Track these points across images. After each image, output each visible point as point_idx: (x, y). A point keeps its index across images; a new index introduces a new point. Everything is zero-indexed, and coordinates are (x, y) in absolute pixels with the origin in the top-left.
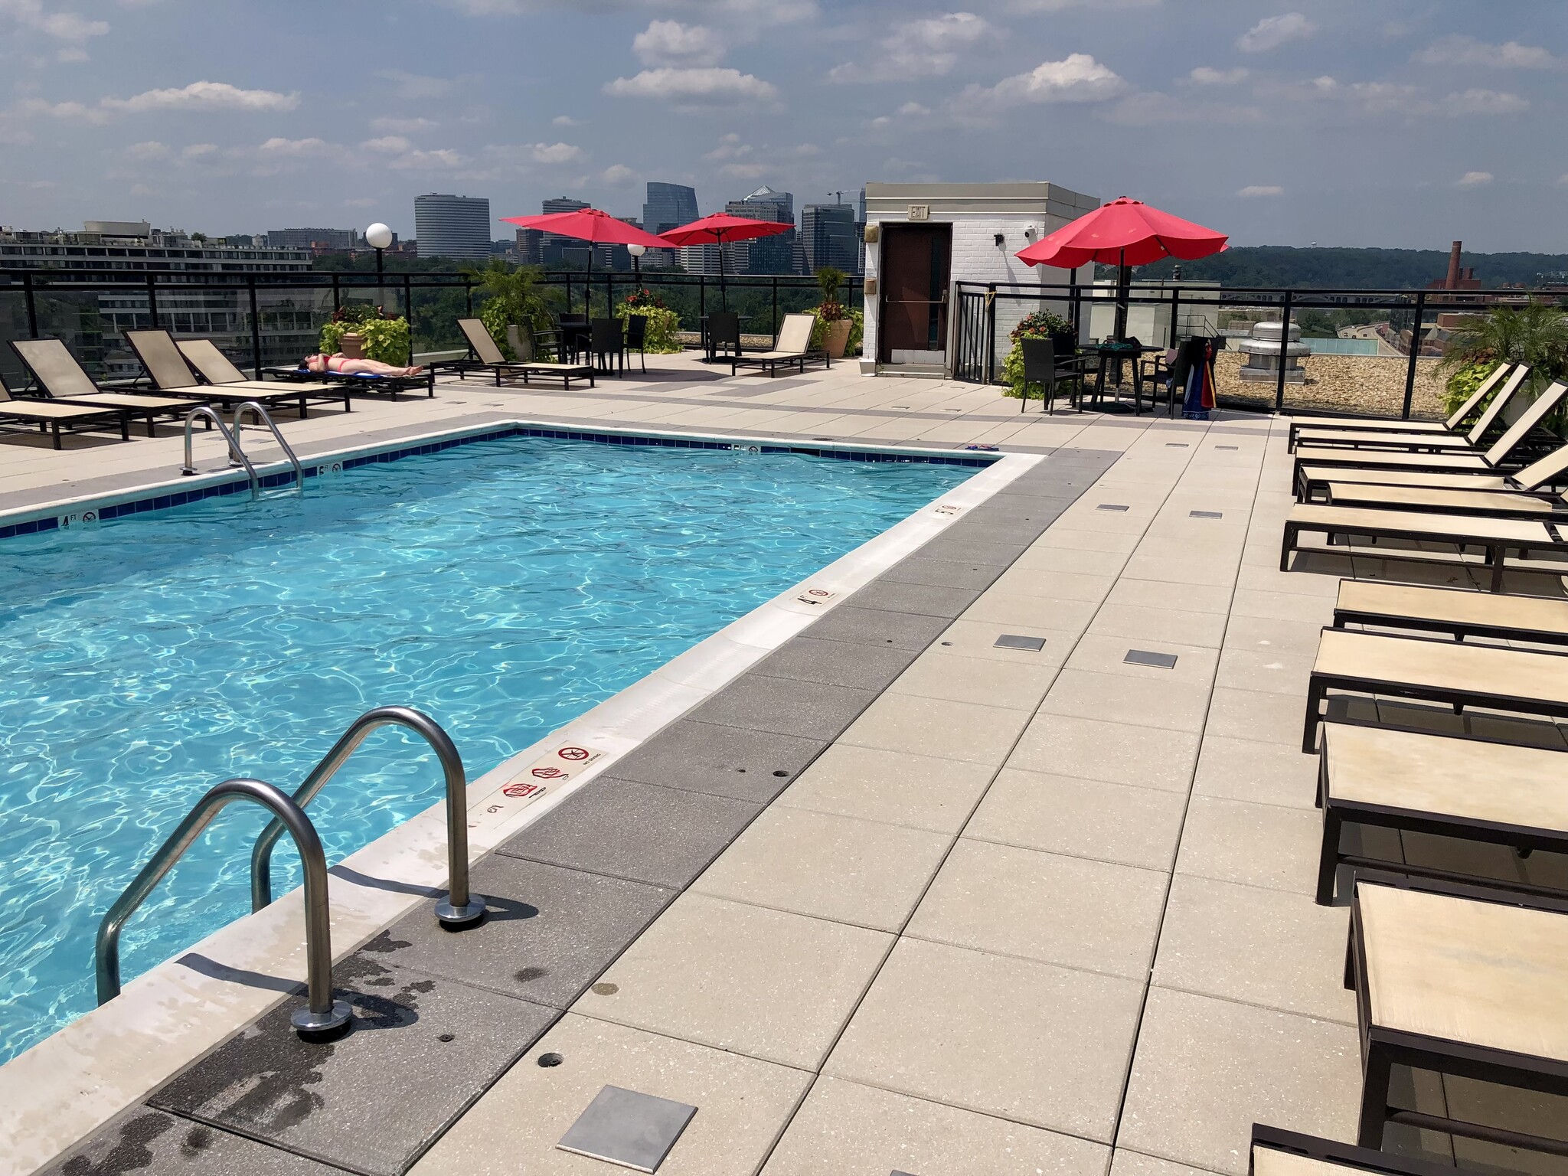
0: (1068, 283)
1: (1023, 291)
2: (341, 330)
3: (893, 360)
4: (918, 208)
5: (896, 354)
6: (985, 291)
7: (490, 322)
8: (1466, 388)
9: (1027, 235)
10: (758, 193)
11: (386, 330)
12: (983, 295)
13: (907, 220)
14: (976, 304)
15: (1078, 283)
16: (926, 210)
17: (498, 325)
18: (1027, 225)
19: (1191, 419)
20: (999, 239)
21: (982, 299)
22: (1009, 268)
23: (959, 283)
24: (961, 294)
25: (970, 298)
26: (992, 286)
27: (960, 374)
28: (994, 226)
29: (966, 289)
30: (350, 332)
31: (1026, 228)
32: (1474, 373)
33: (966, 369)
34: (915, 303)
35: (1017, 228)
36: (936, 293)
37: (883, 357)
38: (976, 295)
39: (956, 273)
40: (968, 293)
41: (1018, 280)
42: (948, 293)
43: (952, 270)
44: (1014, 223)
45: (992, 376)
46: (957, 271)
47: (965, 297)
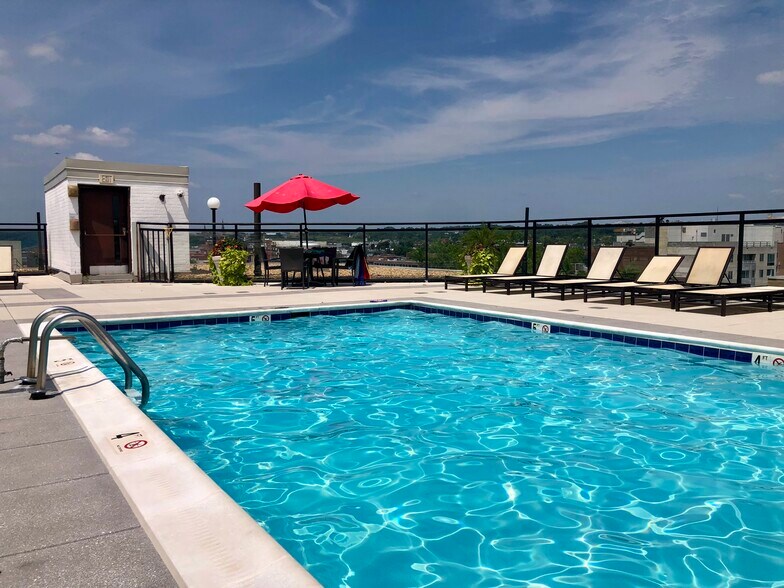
0: (211, 222)
1: (180, 227)
3: (92, 272)
4: (107, 177)
5: (93, 269)
6: (164, 227)
9: (181, 196)
12: (163, 230)
13: (98, 184)
14: (156, 236)
15: (217, 222)
16: (110, 178)
18: (179, 190)
20: (162, 198)
21: (161, 233)
22: (169, 215)
23: (138, 223)
24: (142, 230)
25: (151, 232)
26: (170, 225)
27: (144, 278)
28: (158, 190)
29: (143, 226)
31: (179, 193)
33: (152, 275)
34: (105, 235)
35: (173, 192)
36: (117, 230)
37: (85, 271)
38: (153, 230)
39: (134, 218)
40: (148, 230)
41: (175, 221)
42: (128, 229)
43: (131, 216)
44: (170, 188)
45: (174, 278)
46: (135, 216)
47: (145, 233)
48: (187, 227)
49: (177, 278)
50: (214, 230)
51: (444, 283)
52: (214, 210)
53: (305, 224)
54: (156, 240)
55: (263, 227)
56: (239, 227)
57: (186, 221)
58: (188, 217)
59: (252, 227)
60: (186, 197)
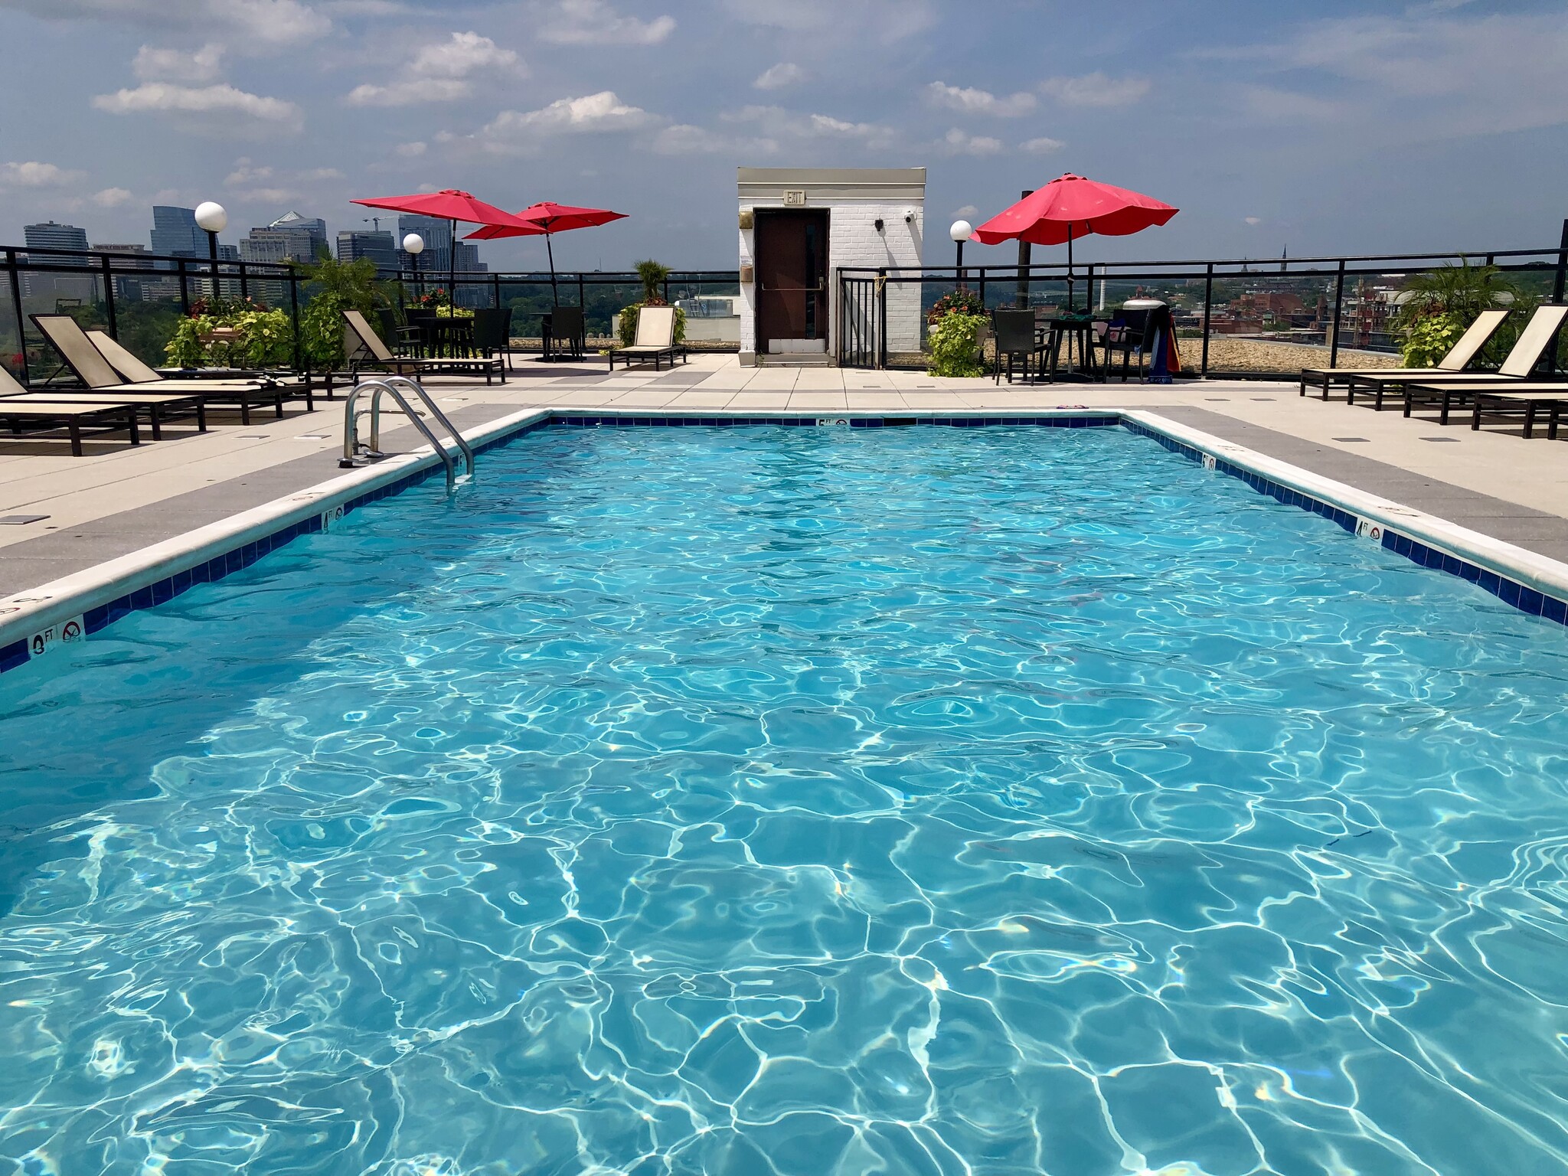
0: (955, 265)
1: (903, 274)
2: (208, 325)
3: (771, 349)
4: (794, 193)
5: (774, 344)
6: (875, 276)
7: (323, 321)
8: (1428, 339)
9: (908, 220)
10: (285, 219)
11: (270, 323)
12: (872, 281)
13: (782, 206)
14: (862, 291)
15: (964, 264)
16: (803, 195)
17: (334, 323)
18: (906, 210)
19: (1158, 383)
20: (879, 224)
21: (870, 285)
22: (889, 254)
23: (840, 269)
24: (843, 280)
25: (855, 284)
26: (882, 271)
27: (843, 363)
28: (870, 211)
29: (847, 274)
30: (220, 326)
31: (907, 214)
32: (1432, 325)
33: (854, 354)
34: (792, 291)
35: (896, 214)
36: (811, 282)
37: (761, 347)
38: (859, 281)
39: (835, 260)
40: (852, 280)
41: (899, 264)
42: (826, 279)
43: (831, 257)
44: (892, 208)
45: (886, 361)
46: (837, 257)
47: (848, 284)
48: (918, 274)
49: (890, 362)
50: (959, 279)
51: (1299, 384)
52: (960, 243)
53: (1070, 266)
54: (862, 297)
55: (1033, 273)
56: (988, 274)
57: (917, 264)
58: (921, 255)
59: (1015, 273)
60: (919, 223)
